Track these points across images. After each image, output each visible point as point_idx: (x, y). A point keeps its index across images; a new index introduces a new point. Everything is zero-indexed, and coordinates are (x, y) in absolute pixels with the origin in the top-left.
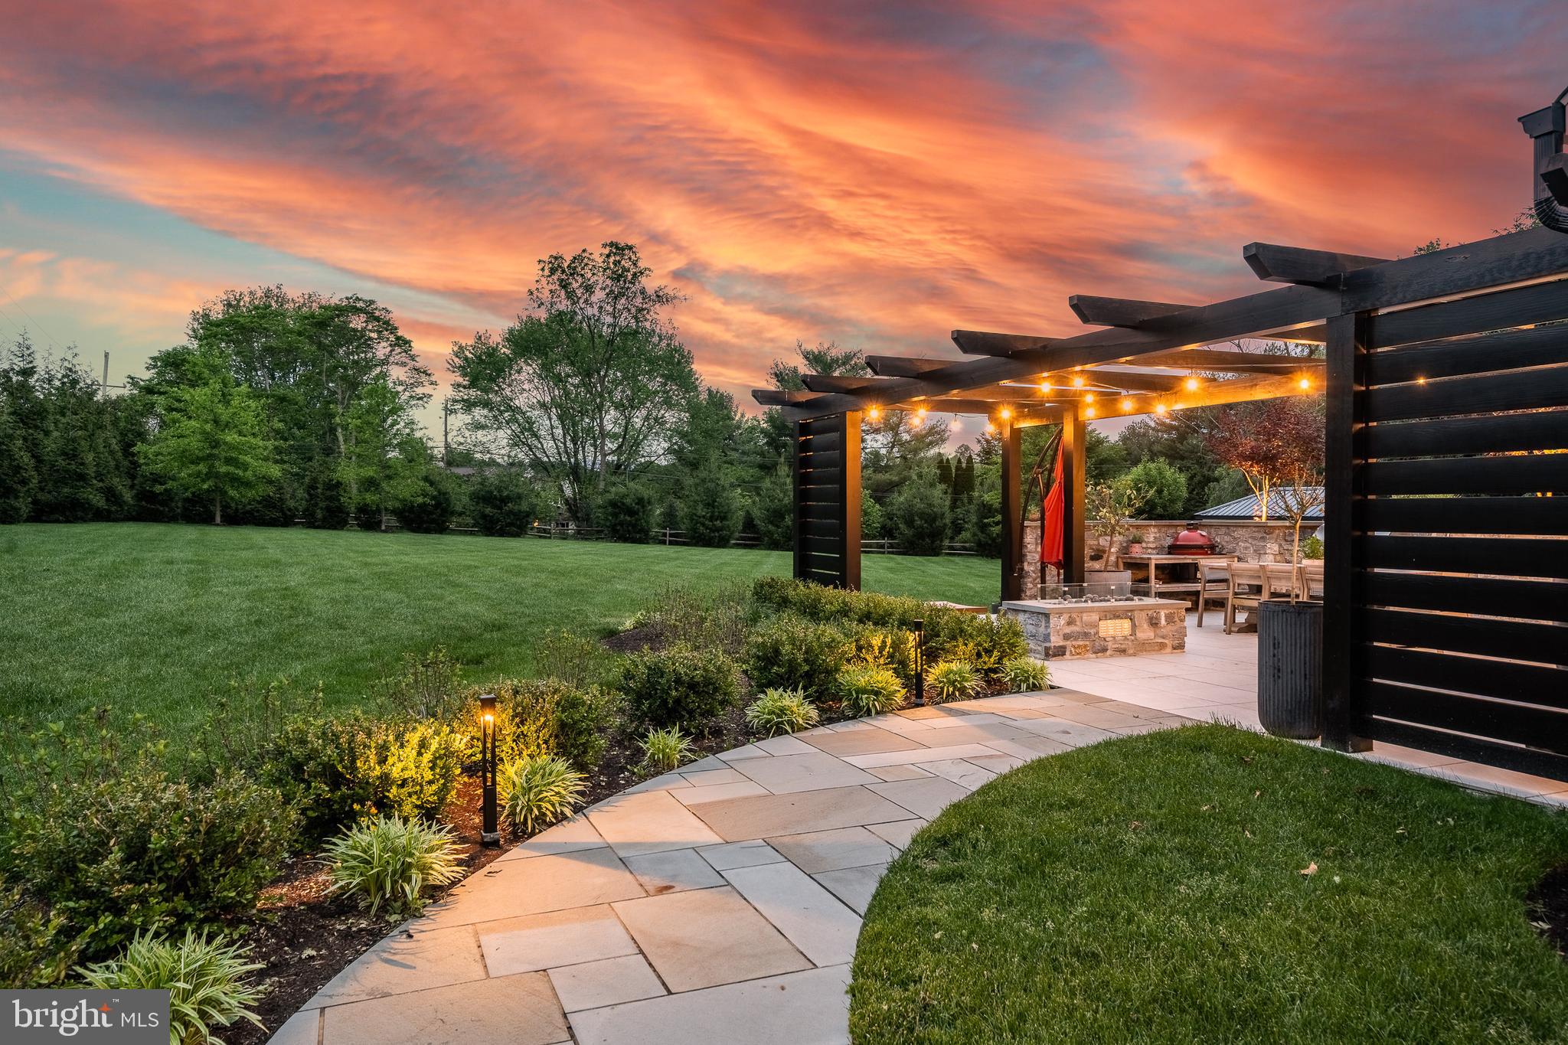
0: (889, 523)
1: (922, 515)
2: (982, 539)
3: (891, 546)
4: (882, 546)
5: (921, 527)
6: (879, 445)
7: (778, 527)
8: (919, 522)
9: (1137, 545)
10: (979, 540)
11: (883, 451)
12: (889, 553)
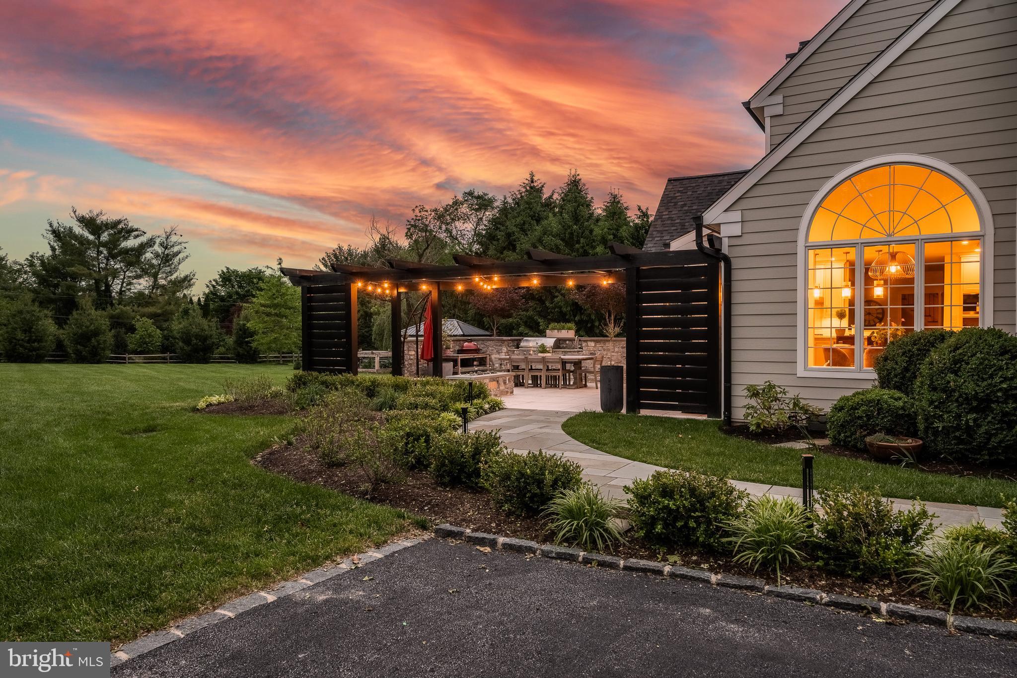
0: (166, 342)
1: (197, 336)
2: (241, 352)
3: (171, 358)
4: (164, 358)
5: (196, 344)
6: (141, 287)
7: (85, 347)
8: (195, 341)
9: (448, 350)
10: (239, 352)
11: (147, 292)
12: (170, 363)
